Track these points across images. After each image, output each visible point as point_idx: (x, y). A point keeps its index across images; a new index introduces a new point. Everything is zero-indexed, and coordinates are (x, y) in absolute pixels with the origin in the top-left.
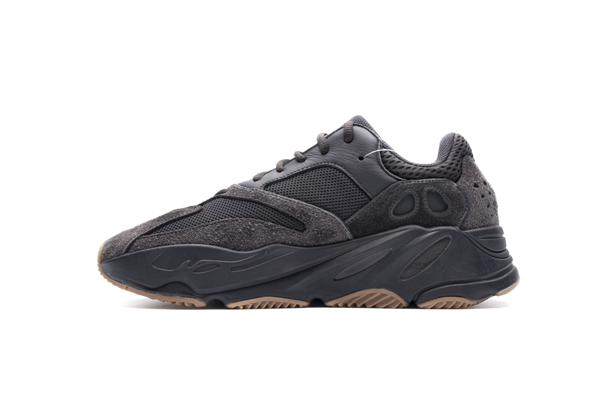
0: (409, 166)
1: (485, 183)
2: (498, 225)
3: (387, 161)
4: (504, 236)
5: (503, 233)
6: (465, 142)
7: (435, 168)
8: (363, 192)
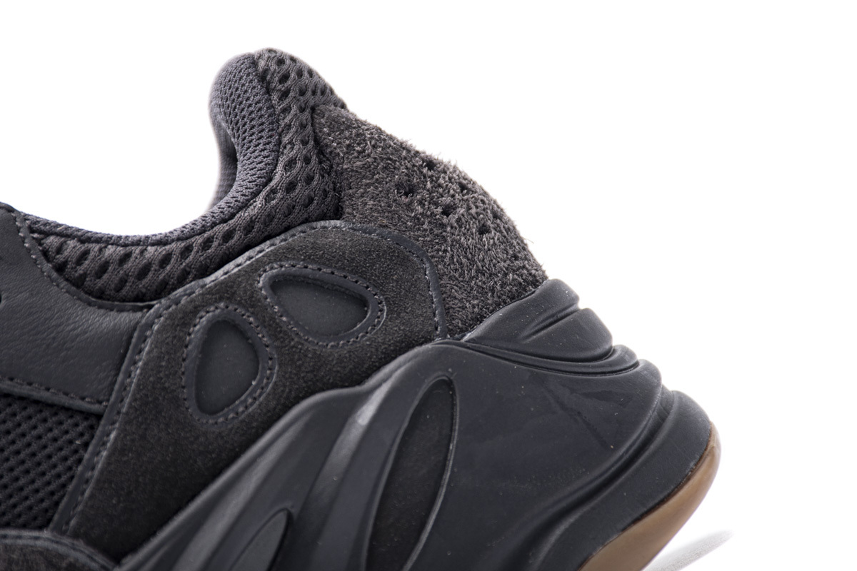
0: (163, 250)
1: (431, 164)
2: (545, 278)
3: (84, 276)
4: (581, 305)
5: (575, 299)
6: (288, 62)
7: (251, 211)
8: (56, 408)
